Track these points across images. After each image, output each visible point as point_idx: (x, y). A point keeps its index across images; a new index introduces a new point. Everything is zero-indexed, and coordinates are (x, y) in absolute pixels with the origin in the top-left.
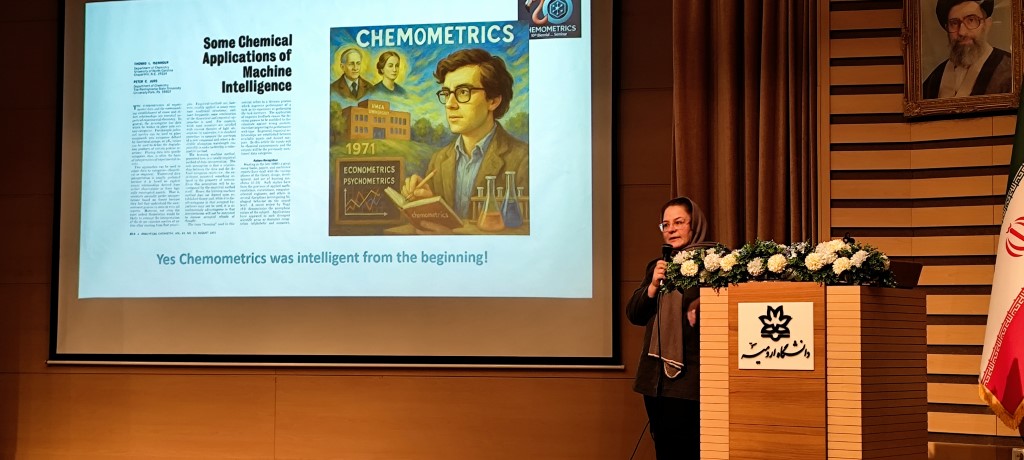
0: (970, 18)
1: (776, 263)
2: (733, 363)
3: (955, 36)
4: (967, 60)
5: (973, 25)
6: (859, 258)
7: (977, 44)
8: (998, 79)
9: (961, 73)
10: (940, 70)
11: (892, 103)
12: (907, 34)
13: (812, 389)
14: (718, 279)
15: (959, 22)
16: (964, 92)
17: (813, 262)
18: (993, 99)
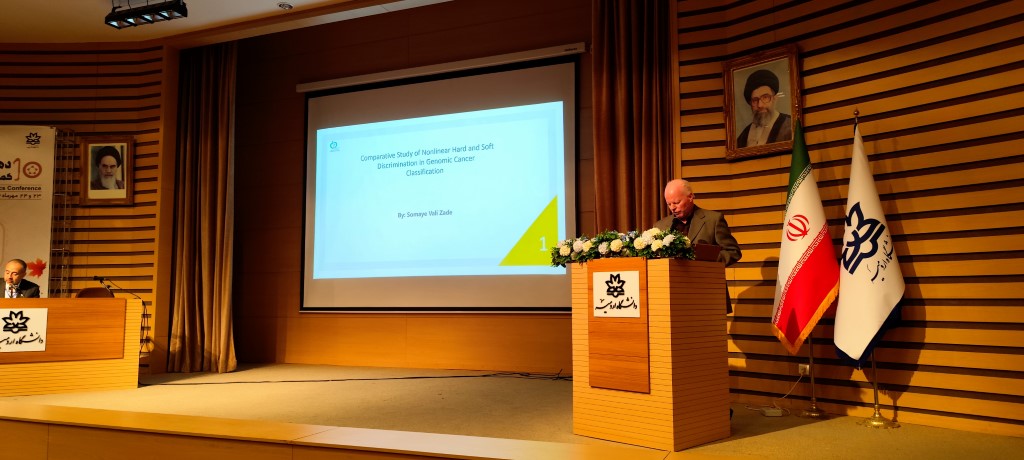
0: (765, 96)
1: (616, 245)
2: (591, 313)
3: (756, 108)
4: (763, 122)
5: (767, 100)
6: (669, 239)
8: (783, 132)
9: (760, 131)
10: (747, 130)
11: (719, 152)
12: (727, 110)
13: (639, 330)
14: (582, 258)
15: (758, 99)
16: (762, 142)
17: (639, 244)
18: (780, 145)
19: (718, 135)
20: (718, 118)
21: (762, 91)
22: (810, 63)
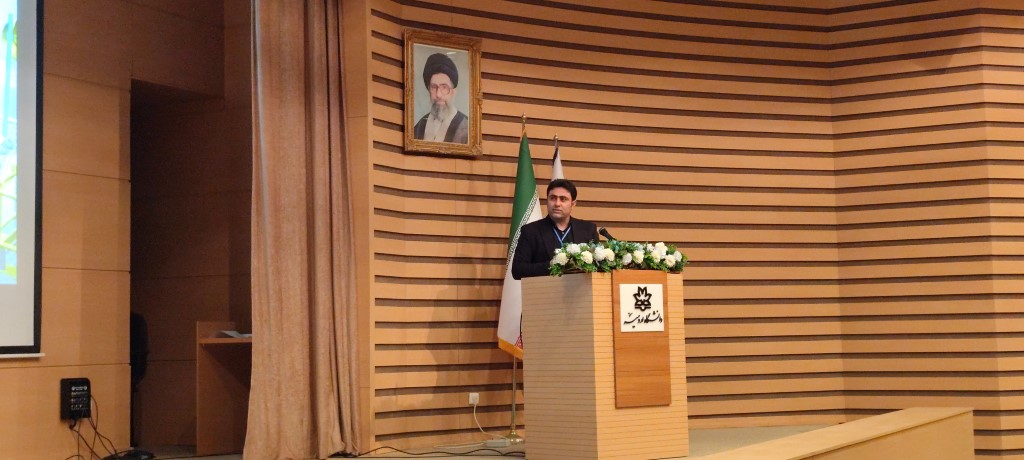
2: (618, 328)
3: (434, 97)
7: (447, 105)
8: (460, 133)
9: (437, 124)
10: (423, 122)
12: (405, 88)
15: (437, 87)
16: (439, 139)
18: (457, 146)
21: (440, 79)
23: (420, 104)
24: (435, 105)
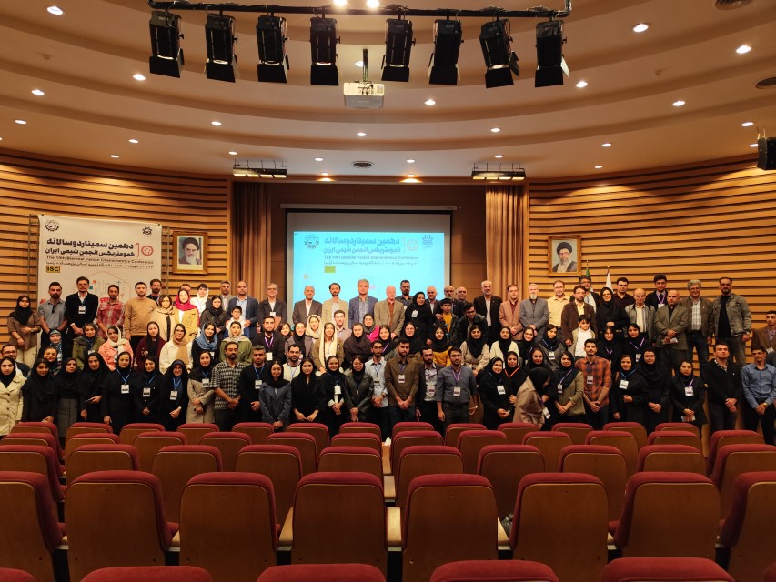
3: (561, 257)
4: (564, 263)
5: (567, 254)
7: (567, 259)
8: (573, 268)
9: (563, 266)
10: (558, 265)
11: (545, 273)
15: (563, 254)
16: (564, 271)
18: (571, 273)
19: (545, 266)
20: (544, 259)
21: (562, 251)
22: (585, 243)
23: (555, 259)
24: (562, 260)
